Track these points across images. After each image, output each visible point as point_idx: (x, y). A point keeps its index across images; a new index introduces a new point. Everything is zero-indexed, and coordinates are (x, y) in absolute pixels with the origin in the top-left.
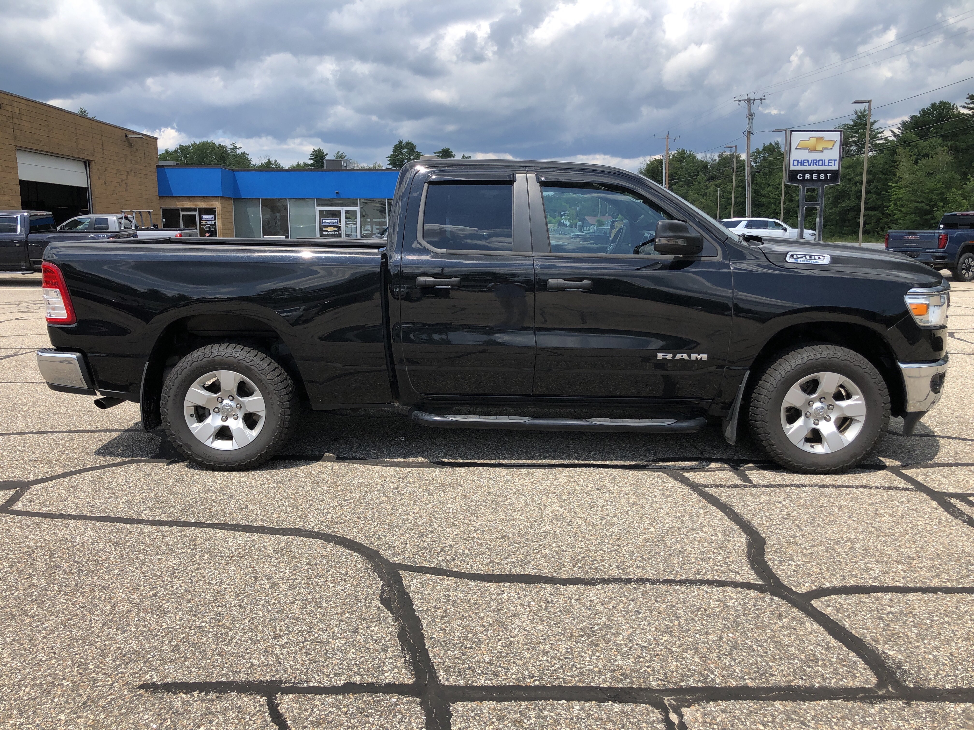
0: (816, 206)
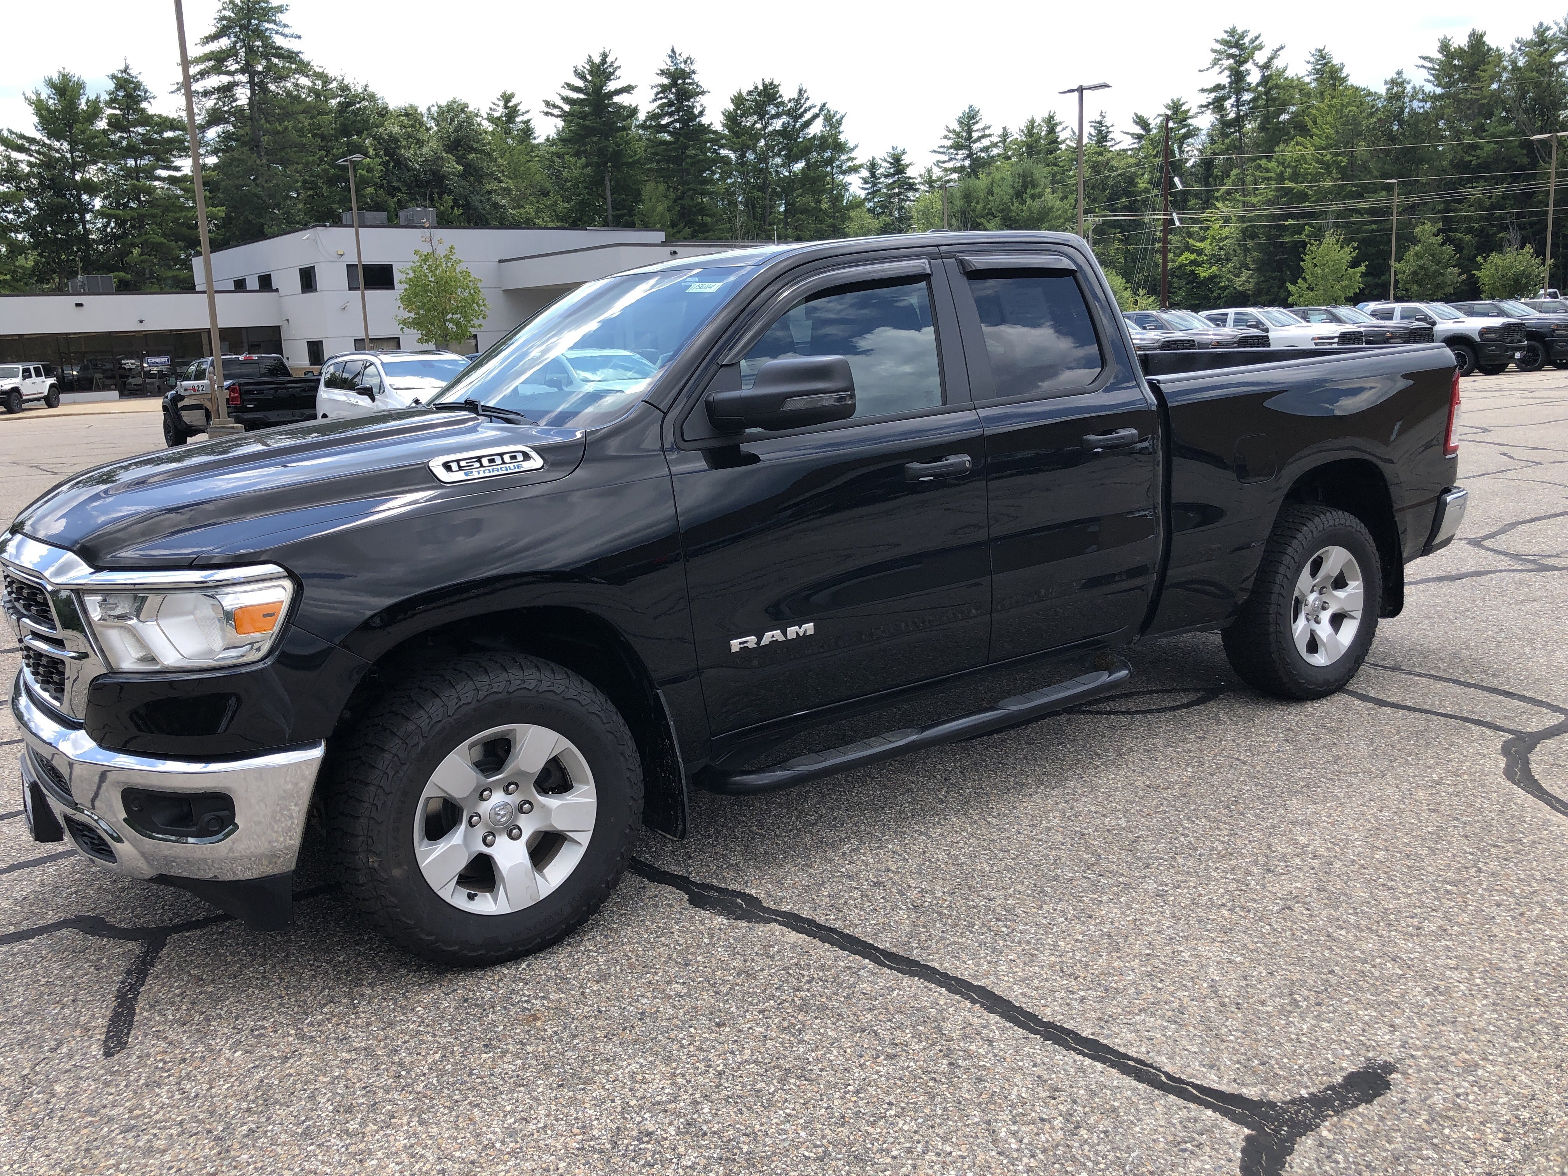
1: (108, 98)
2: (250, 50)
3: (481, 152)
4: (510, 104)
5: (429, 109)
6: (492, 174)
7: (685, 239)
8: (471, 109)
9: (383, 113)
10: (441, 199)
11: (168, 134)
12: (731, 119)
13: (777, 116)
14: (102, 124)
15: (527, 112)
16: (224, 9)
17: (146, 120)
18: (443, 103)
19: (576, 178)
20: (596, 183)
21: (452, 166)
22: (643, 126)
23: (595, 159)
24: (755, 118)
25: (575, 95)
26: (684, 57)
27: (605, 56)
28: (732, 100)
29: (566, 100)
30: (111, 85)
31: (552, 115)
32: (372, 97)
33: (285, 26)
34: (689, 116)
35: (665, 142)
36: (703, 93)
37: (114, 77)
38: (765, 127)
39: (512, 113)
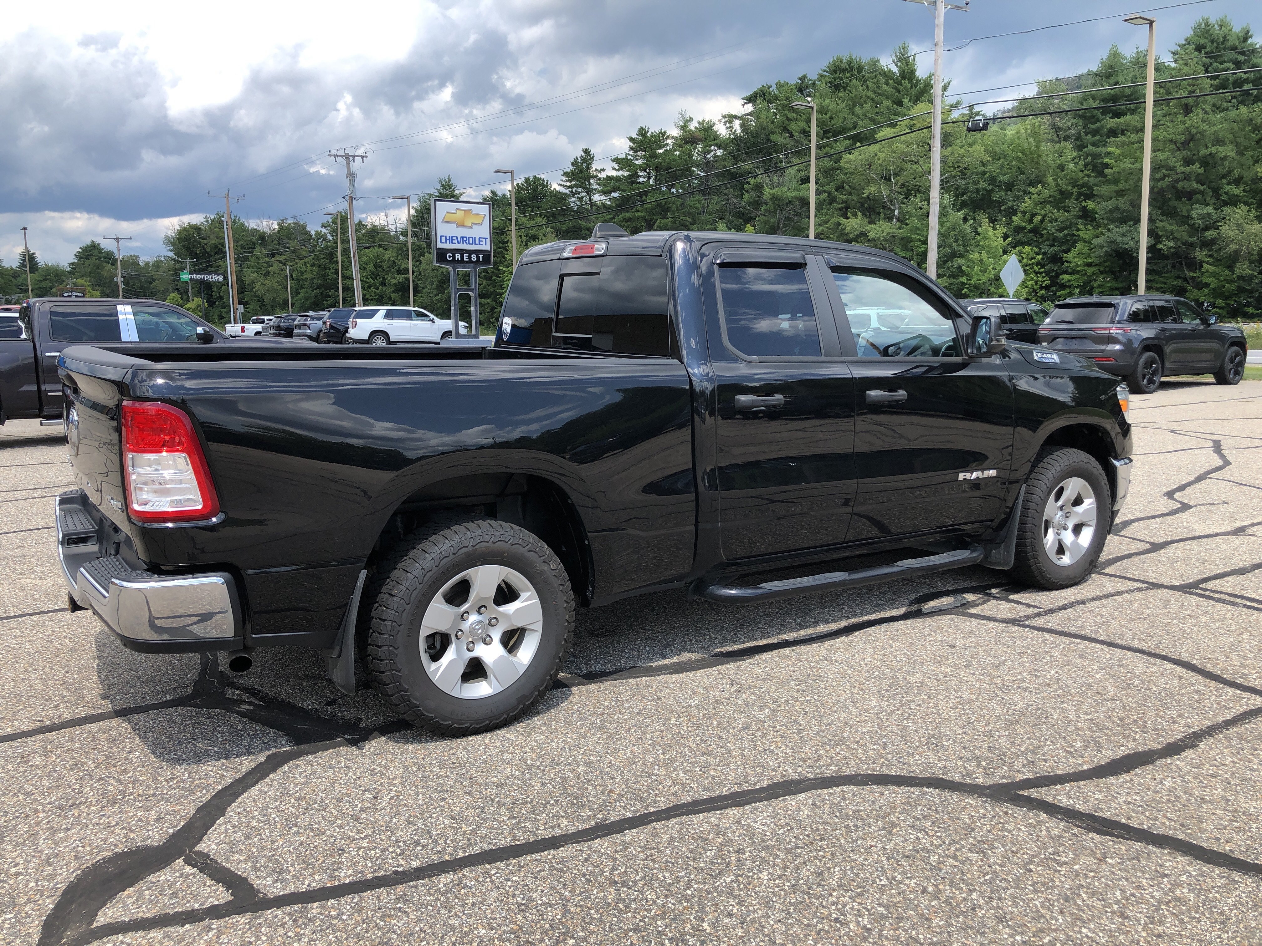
0: (471, 293)
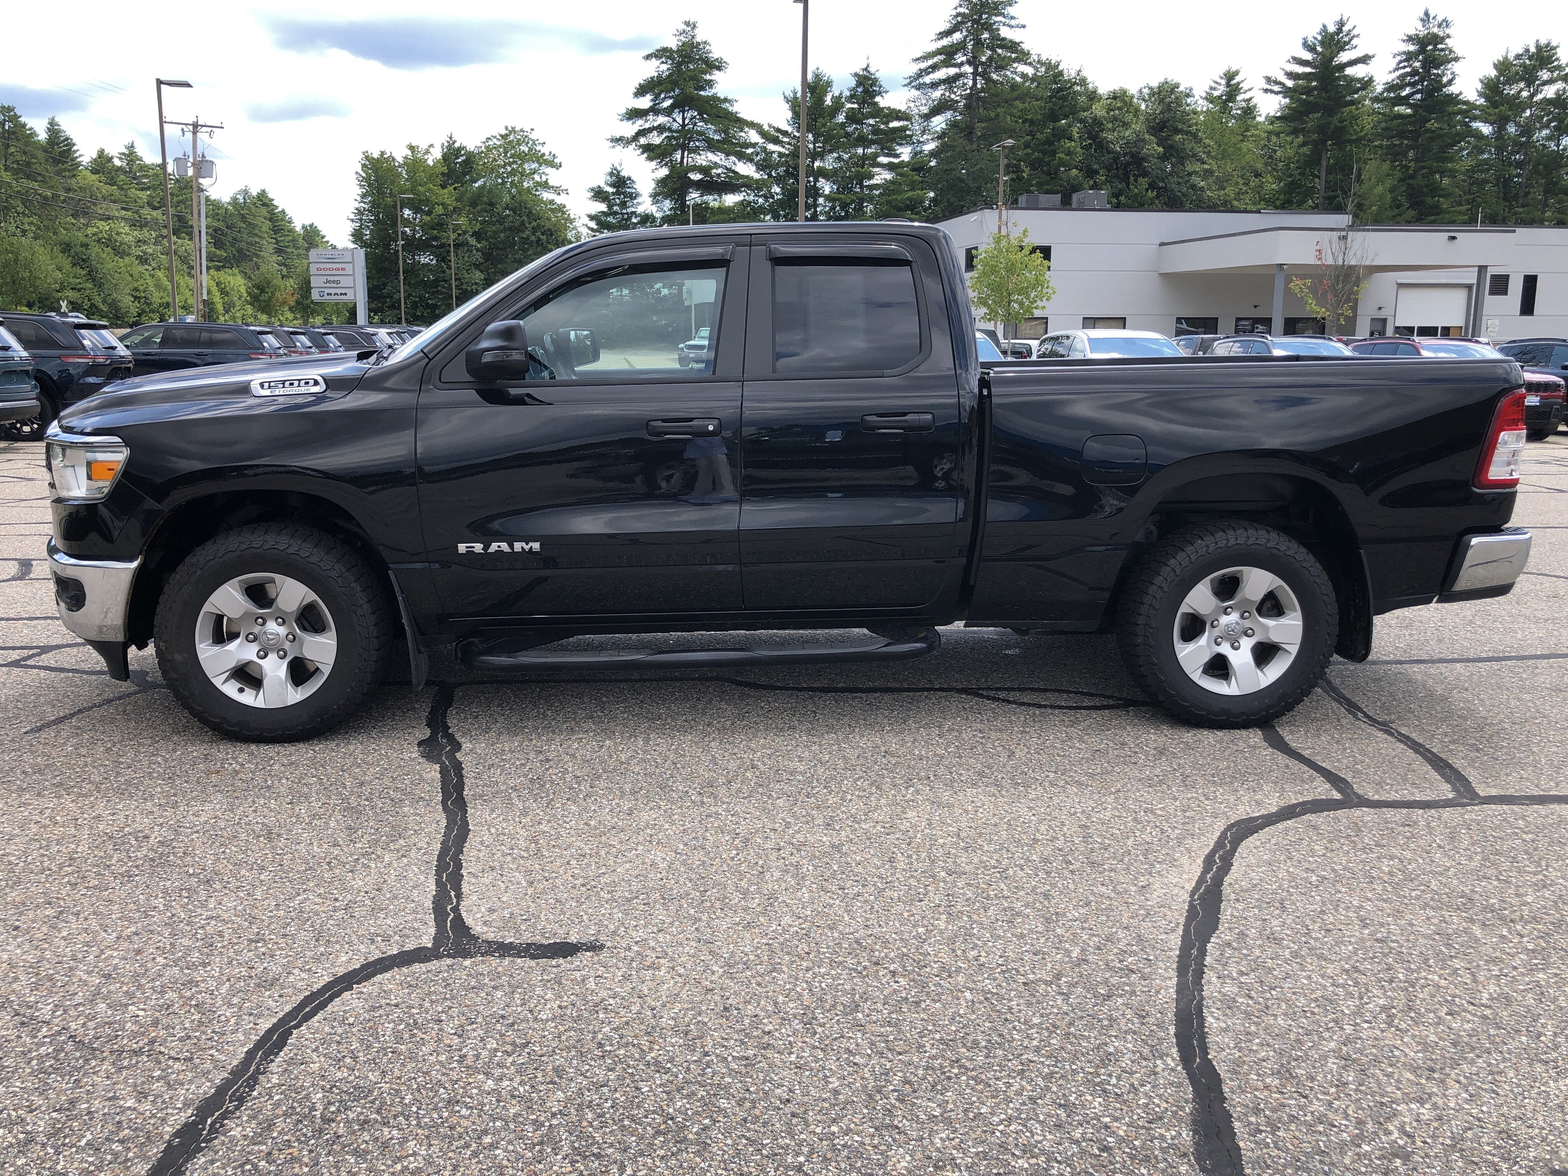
1: (848, 94)
2: (978, 43)
3: (1188, 133)
4: (1233, 82)
5: (1140, 91)
6: (1194, 155)
7: (1409, 223)
8: (1181, 88)
9: (1093, 96)
10: (1136, 181)
11: (895, 124)
12: (1491, 89)
13: (1551, 82)
14: (841, 118)
15: (1250, 89)
16: (961, 6)
17: (878, 112)
18: (1155, 84)
19: (1290, 158)
20: (1311, 162)
21: (1153, 148)
22: (1376, 99)
23: (1315, 136)
24: (1522, 85)
25: (1300, 69)
26: (1440, 19)
27: (1341, 24)
28: (1496, 66)
29: (1290, 75)
30: (853, 83)
31: (1272, 91)
32: (1083, 82)
33: (1012, 18)
34: (1437, 85)
35: (1400, 116)
36: (1456, 59)
37: (856, 75)
38: (1532, 96)
39: (1233, 90)
